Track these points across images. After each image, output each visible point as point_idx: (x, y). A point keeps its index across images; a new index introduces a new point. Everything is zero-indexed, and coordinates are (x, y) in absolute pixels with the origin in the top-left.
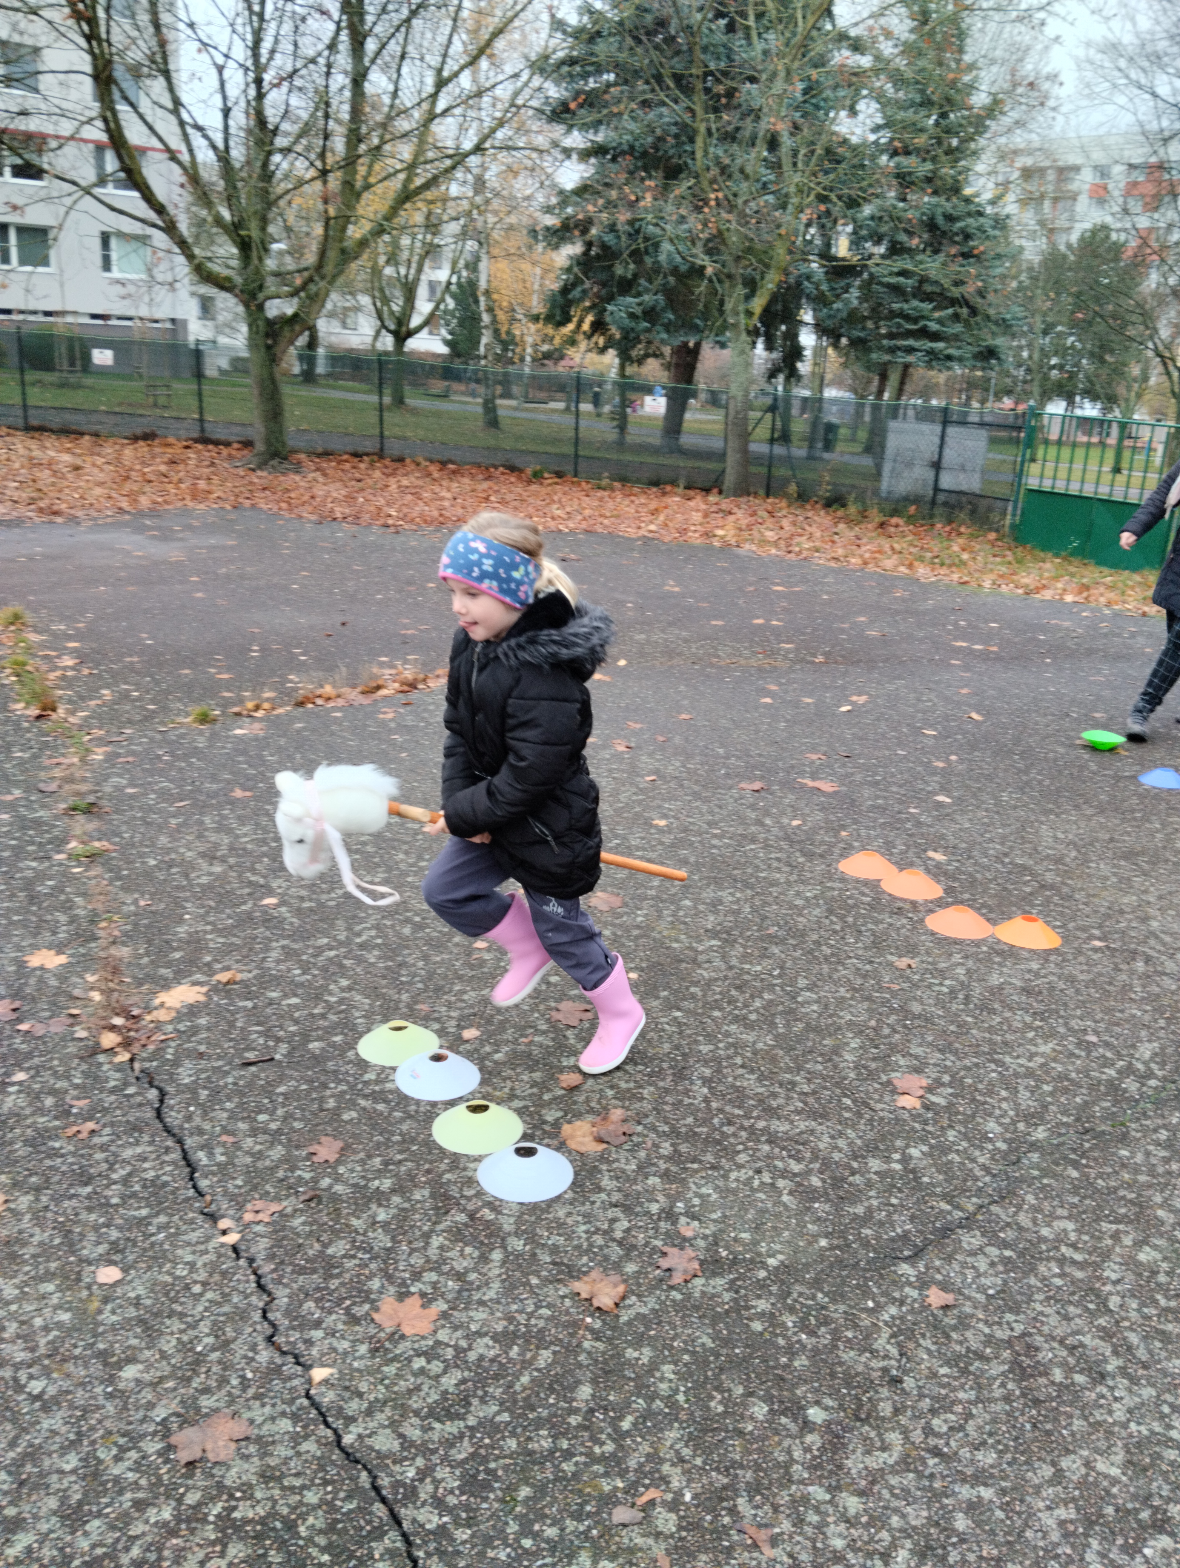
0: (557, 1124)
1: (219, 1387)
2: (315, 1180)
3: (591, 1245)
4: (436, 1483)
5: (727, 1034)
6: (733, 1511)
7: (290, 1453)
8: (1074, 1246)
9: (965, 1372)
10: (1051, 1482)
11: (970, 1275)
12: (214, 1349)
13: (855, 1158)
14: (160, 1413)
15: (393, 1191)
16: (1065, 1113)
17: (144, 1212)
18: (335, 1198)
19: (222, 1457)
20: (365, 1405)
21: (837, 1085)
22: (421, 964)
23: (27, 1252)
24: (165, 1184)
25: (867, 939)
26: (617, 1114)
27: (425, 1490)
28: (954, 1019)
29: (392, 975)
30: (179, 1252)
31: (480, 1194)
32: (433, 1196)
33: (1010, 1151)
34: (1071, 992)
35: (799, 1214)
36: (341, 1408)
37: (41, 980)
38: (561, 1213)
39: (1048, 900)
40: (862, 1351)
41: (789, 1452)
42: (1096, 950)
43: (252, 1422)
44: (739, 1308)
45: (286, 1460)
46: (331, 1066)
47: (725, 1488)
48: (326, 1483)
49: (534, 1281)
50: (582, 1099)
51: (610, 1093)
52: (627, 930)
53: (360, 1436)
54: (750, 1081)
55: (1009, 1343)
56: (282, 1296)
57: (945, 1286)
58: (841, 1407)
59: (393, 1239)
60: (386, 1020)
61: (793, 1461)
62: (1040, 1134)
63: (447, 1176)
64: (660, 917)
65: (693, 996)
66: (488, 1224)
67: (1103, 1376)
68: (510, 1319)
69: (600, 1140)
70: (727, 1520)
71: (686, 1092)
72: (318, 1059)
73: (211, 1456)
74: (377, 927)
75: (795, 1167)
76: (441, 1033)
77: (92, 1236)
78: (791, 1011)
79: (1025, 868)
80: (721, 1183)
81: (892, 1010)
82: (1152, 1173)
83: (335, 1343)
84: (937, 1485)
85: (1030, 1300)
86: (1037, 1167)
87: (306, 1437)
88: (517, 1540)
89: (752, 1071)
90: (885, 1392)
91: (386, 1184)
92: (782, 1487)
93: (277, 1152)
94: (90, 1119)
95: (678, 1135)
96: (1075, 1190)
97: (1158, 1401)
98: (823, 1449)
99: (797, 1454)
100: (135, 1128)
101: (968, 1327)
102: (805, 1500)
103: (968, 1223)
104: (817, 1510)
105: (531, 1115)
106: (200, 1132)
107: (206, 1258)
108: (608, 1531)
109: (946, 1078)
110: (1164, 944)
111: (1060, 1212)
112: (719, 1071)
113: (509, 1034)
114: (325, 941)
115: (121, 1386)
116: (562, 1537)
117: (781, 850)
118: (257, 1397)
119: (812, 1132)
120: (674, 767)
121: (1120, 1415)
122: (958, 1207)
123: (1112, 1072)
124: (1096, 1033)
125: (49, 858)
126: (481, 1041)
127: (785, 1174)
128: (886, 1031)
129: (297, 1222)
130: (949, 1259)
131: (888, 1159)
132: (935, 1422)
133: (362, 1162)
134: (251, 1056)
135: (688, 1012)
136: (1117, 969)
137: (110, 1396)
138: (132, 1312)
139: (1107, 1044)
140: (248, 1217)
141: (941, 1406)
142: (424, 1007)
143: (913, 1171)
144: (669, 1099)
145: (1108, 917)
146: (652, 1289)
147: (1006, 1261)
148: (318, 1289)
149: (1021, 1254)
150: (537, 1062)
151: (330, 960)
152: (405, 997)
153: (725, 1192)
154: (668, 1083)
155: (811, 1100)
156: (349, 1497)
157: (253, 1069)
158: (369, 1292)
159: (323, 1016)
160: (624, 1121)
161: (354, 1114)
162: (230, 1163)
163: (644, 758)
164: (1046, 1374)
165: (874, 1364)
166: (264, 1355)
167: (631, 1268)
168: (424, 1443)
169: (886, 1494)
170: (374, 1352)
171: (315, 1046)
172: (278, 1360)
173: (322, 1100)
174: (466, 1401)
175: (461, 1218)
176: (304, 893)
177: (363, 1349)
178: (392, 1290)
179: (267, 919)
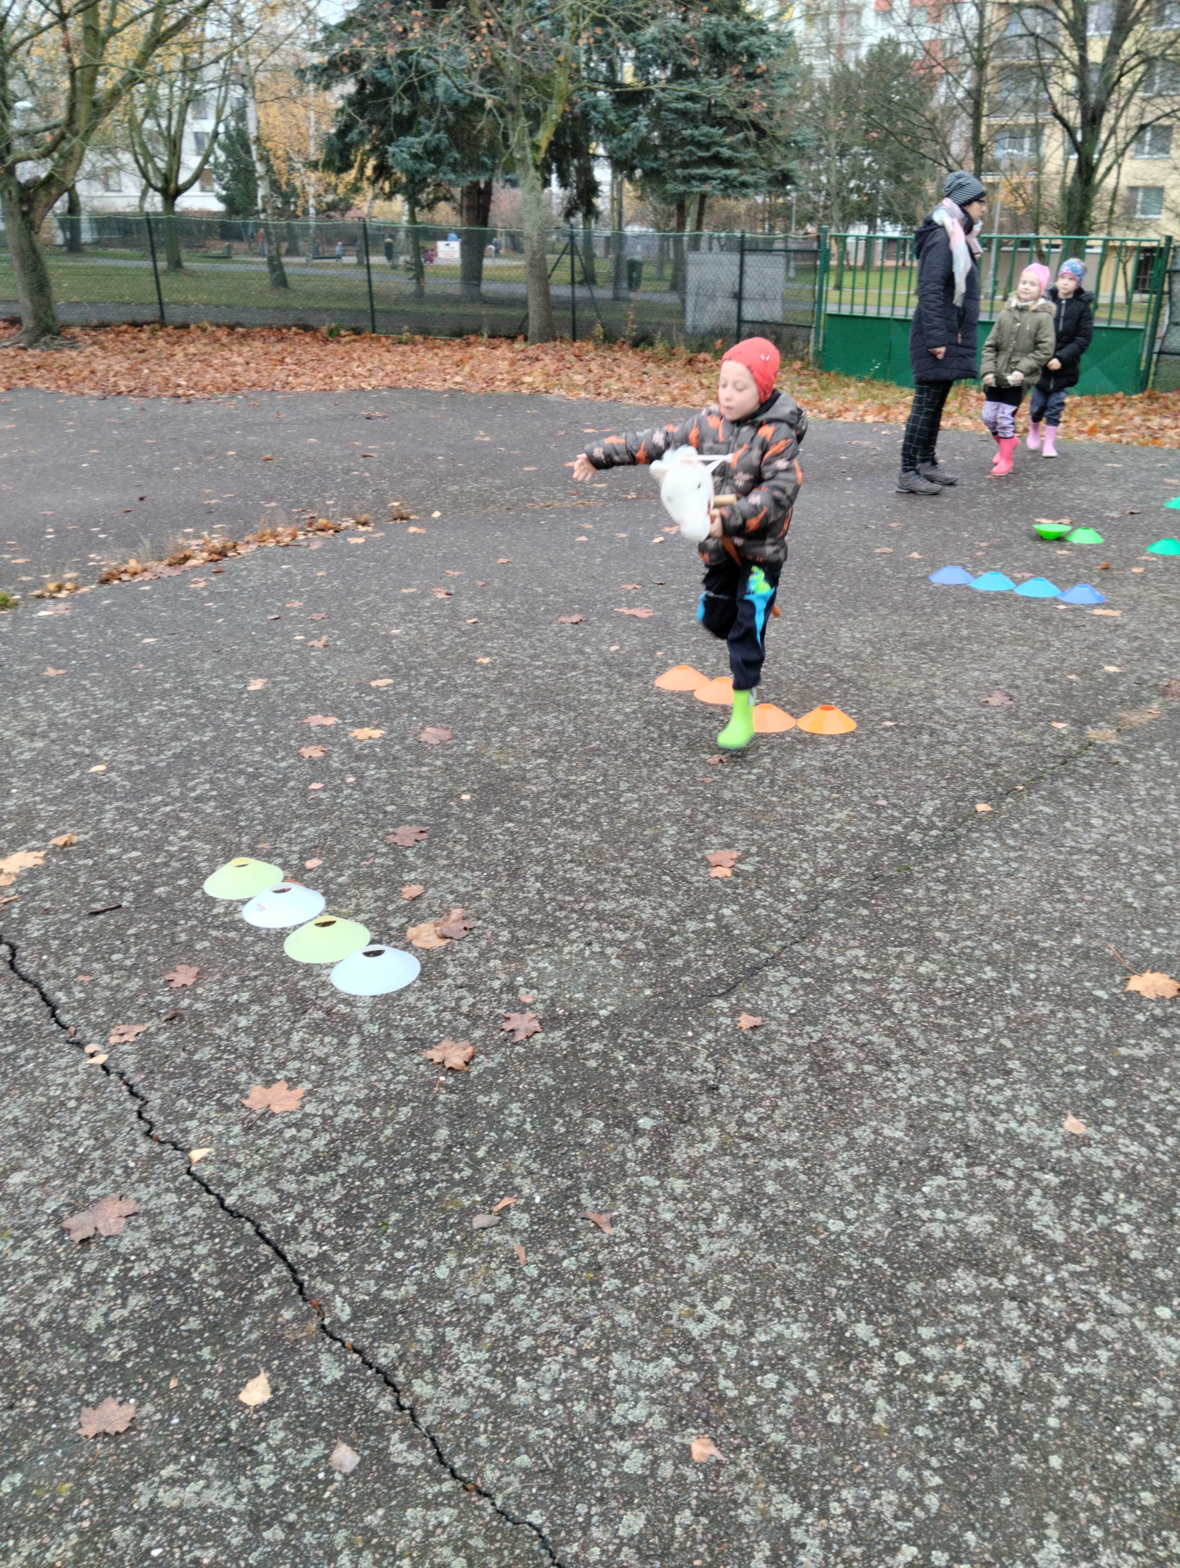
0: (402, 929)
1: (104, 1178)
2: (175, 1002)
3: (440, 1021)
4: (314, 1222)
5: (557, 837)
6: (577, 1205)
7: (177, 1218)
8: (864, 968)
9: (771, 1075)
10: (845, 1149)
11: (775, 1001)
12: (95, 1149)
13: (674, 922)
14: (50, 1206)
15: (251, 1002)
16: (858, 865)
17: (10, 1049)
18: (197, 1014)
19: (113, 1232)
20: (244, 1172)
21: (657, 866)
22: (258, 809)
24: (28, 1023)
25: (682, 743)
26: (456, 913)
27: (305, 1229)
28: (760, 799)
29: (231, 822)
30: (51, 1077)
31: (334, 994)
32: (290, 1000)
33: (810, 900)
34: (864, 766)
35: (626, 973)
36: (221, 1178)
38: (412, 999)
39: (846, 692)
40: (683, 1071)
41: (623, 1153)
42: (886, 729)
43: (138, 1200)
44: (576, 1053)
45: (174, 1225)
46: (178, 905)
47: (569, 1188)
48: (212, 1236)
49: (391, 1055)
50: (424, 905)
51: (450, 897)
52: (458, 758)
53: (241, 1196)
54: (579, 873)
55: (809, 1048)
56: (155, 1099)
57: (753, 1012)
58: (667, 1115)
59: (256, 1039)
60: (228, 859)
61: (626, 1160)
62: (836, 884)
63: (302, 983)
64: (488, 744)
65: (524, 809)
66: (343, 1017)
67: (888, 1064)
68: (371, 1087)
69: (444, 937)
70: (572, 1212)
71: (521, 888)
72: (165, 902)
73: (104, 1233)
74: (211, 781)
75: (621, 936)
76: (284, 866)
78: (615, 811)
79: (825, 666)
80: (555, 957)
81: (706, 799)
82: (932, 903)
83: (210, 1128)
84: (750, 1162)
85: (827, 1013)
86: (833, 910)
87: (191, 1204)
88: (391, 1254)
89: (580, 864)
90: (704, 1098)
91: (245, 997)
92: (618, 1180)
93: (135, 984)
95: (515, 924)
96: (866, 924)
97: (935, 1078)
98: (652, 1148)
99: (629, 1155)
101: (774, 1040)
102: (639, 1188)
103: (774, 961)
104: (649, 1194)
105: (377, 924)
106: (56, 975)
107: (76, 1078)
108: (470, 1235)
109: (754, 849)
110: (947, 718)
111: (852, 943)
112: (550, 868)
113: (351, 859)
114: (160, 798)
115: (10, 1190)
116: (430, 1246)
117: (601, 674)
118: (140, 1181)
119: (636, 906)
120: (495, 608)
121: (903, 1090)
122: (764, 950)
123: (899, 828)
124: (886, 797)
126: (325, 869)
127: (612, 943)
128: (701, 817)
129: (162, 1038)
130: (757, 991)
131: (703, 920)
132: (747, 1116)
133: (220, 982)
134: (98, 906)
135: (519, 822)
136: (905, 743)
138: (12, 1131)
139: (895, 806)
140: (113, 1040)
141: (752, 1102)
142: (265, 846)
143: (726, 927)
144: (505, 896)
145: (899, 700)
146: (497, 1048)
147: (806, 987)
148: (188, 1088)
149: (819, 980)
150: (379, 880)
151: (167, 815)
152: (245, 839)
153: (559, 964)
154: (504, 882)
155: (634, 881)
156: (236, 1244)
157: (101, 917)
158: (237, 1084)
159: (166, 864)
160: (464, 918)
161: (207, 944)
162: (90, 997)
163: (465, 603)
164: (840, 1068)
165: (694, 1078)
166: (144, 1147)
167: (478, 1034)
168: (300, 1193)
169: (707, 1174)
170: (247, 1130)
171: (160, 891)
172: (158, 1149)
173: (173, 935)
174: (336, 1157)
175: (319, 1015)
176: (132, 758)
177: (237, 1129)
178: (259, 1079)
179: (98, 785)
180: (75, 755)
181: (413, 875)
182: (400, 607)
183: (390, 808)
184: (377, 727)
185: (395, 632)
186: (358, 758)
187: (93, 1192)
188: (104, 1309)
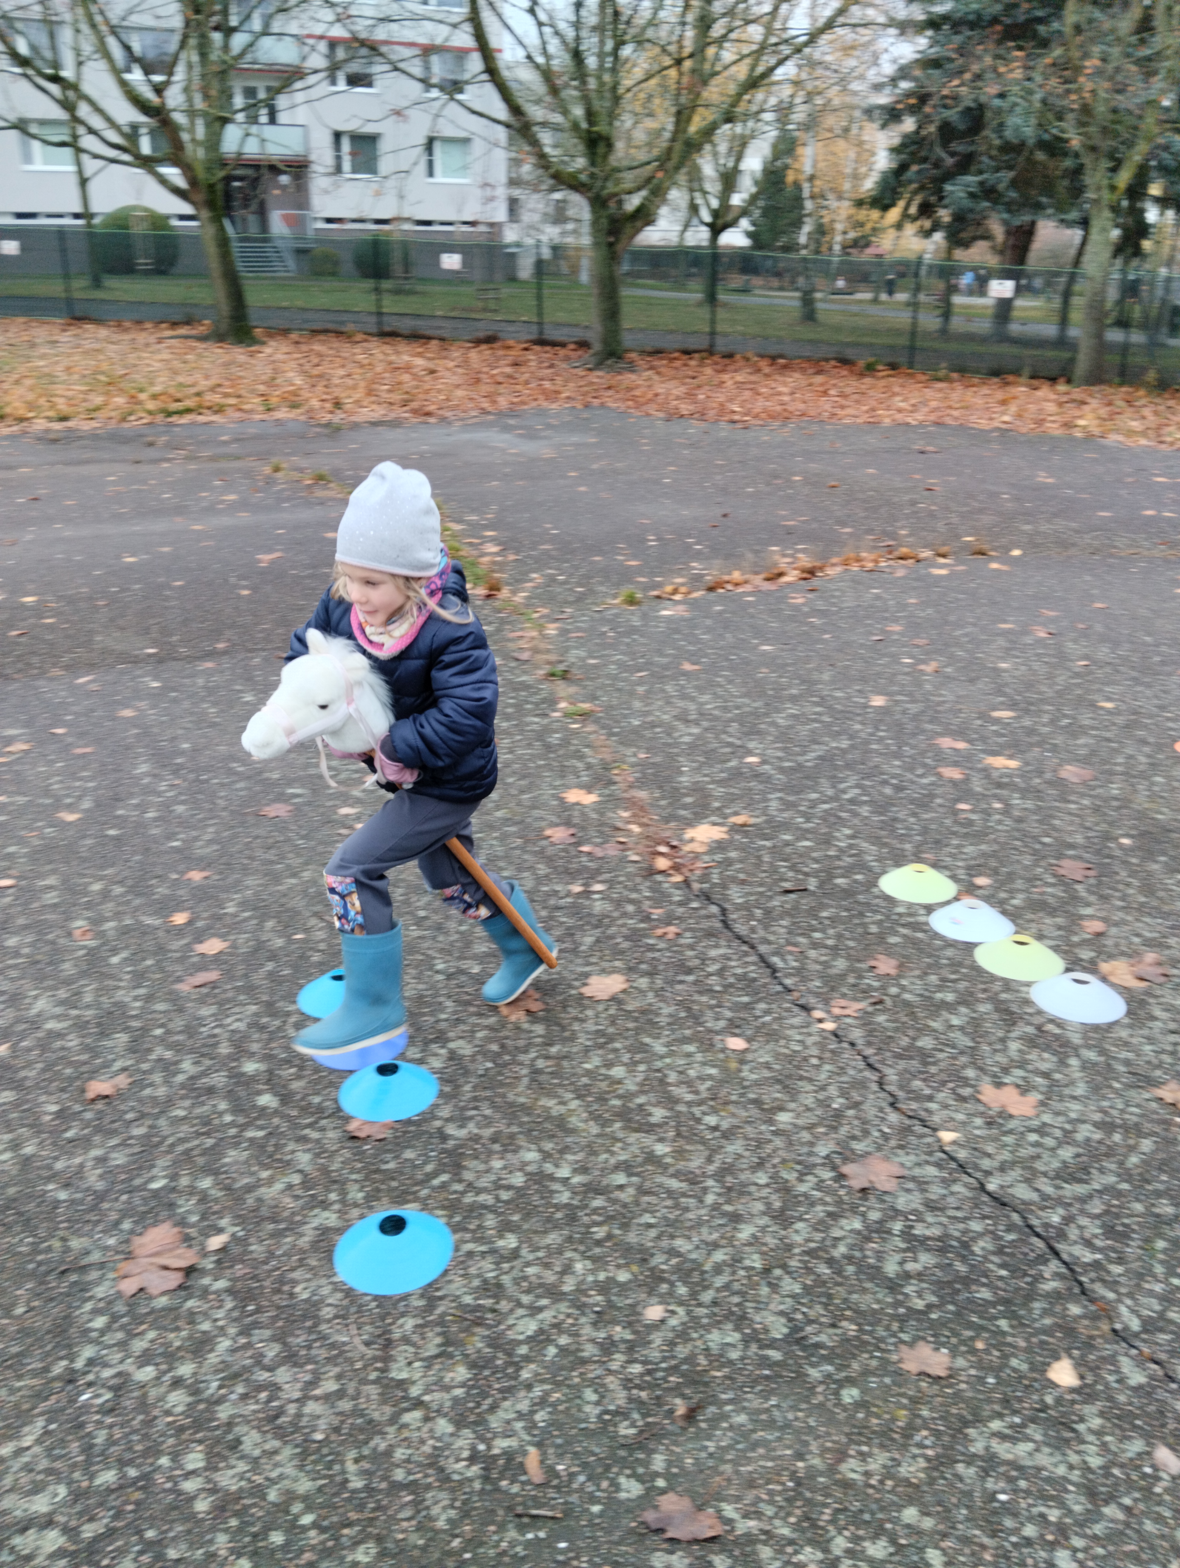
0: (1093, 962)
1: (864, 1137)
3: (1161, 1062)
4: (1081, 1228)
7: (945, 1191)
12: (848, 1108)
14: (823, 1150)
15: (958, 1003)
17: (746, 999)
18: (907, 1004)
19: (888, 1188)
20: (996, 1164)
22: (912, 820)
23: (663, 1020)
24: (754, 980)
26: (1150, 958)
27: (1073, 1233)
29: (889, 828)
30: (788, 1032)
31: (1040, 1012)
32: (997, 1010)
36: (976, 1164)
37: (583, 814)
38: (1124, 1034)
43: (902, 1165)
45: (943, 1197)
48: (984, 1217)
49: (1117, 1085)
50: (1109, 942)
51: (1136, 940)
52: (1106, 801)
53: (1002, 1187)
56: (892, 1075)
59: (973, 1040)
60: (898, 864)
63: (1004, 996)
64: (1135, 791)
66: (1057, 1037)
68: (1105, 1113)
69: (1142, 979)
72: (848, 893)
73: (879, 1187)
74: (859, 786)
76: (954, 878)
77: (709, 1014)
83: (952, 1114)
87: (955, 1181)
91: (950, 997)
93: (841, 964)
94: (669, 924)
100: (710, 934)
105: (1066, 952)
106: (769, 943)
107: (813, 1039)
113: (1019, 884)
114: (814, 796)
115: (781, 1127)
118: (900, 1147)
125: (545, 715)
126: (994, 888)
129: (880, 1019)
133: (920, 978)
134: (787, 885)
137: (775, 1133)
138: (767, 1074)
142: (931, 855)
148: (921, 1072)
150: (1055, 910)
151: (827, 812)
152: (908, 846)
156: (1008, 1230)
157: (793, 896)
158: (967, 1079)
159: (838, 858)
160: (1159, 964)
161: (898, 939)
162: (804, 968)
166: (893, 1117)
168: (1060, 1198)
170: (990, 1124)
171: (839, 881)
172: (908, 1122)
173: (864, 925)
174: (1086, 1170)
175: (1030, 1030)
176: (780, 754)
177: (978, 1121)
178: (987, 1079)
179: (757, 776)
180: (729, 745)
181: (1088, 911)
182: (1001, 642)
183: (1047, 840)
184: (1011, 757)
185: (1004, 665)
186: (1000, 785)
187: (859, 1147)
188: (898, 1257)
